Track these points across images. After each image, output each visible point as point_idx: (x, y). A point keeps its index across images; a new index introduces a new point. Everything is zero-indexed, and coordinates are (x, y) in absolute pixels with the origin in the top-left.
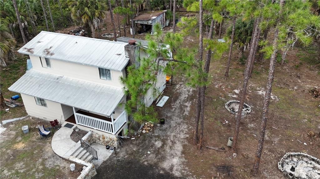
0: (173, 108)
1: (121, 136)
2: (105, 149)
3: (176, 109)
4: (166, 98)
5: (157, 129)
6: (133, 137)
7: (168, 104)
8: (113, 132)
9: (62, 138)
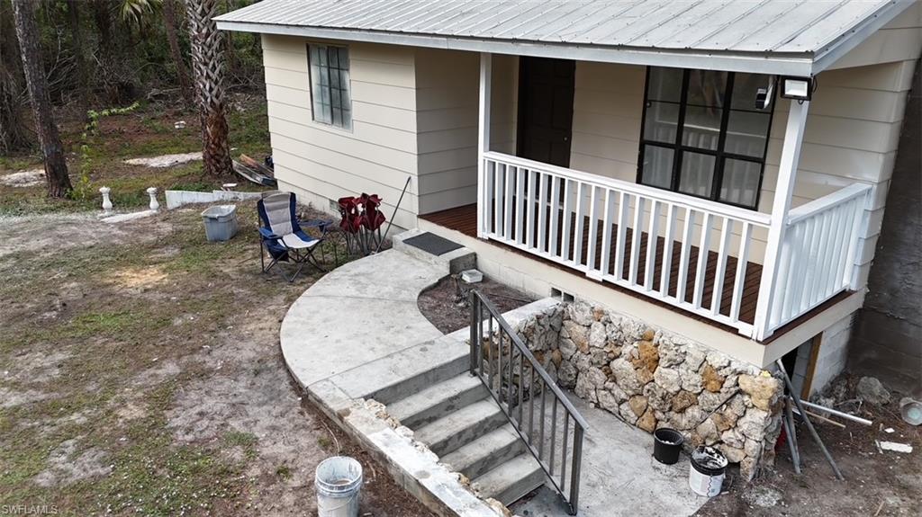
9: (371, 292)
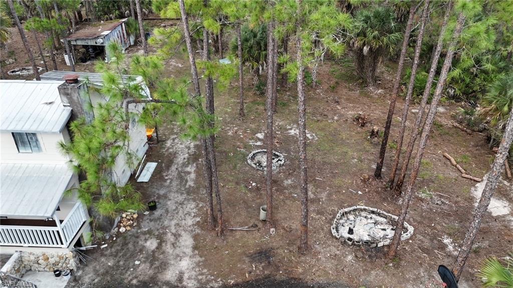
0: (167, 179)
1: (81, 246)
2: (54, 278)
3: (172, 180)
4: (152, 166)
5: (145, 221)
6: (104, 244)
7: (157, 175)
8: (62, 244)
